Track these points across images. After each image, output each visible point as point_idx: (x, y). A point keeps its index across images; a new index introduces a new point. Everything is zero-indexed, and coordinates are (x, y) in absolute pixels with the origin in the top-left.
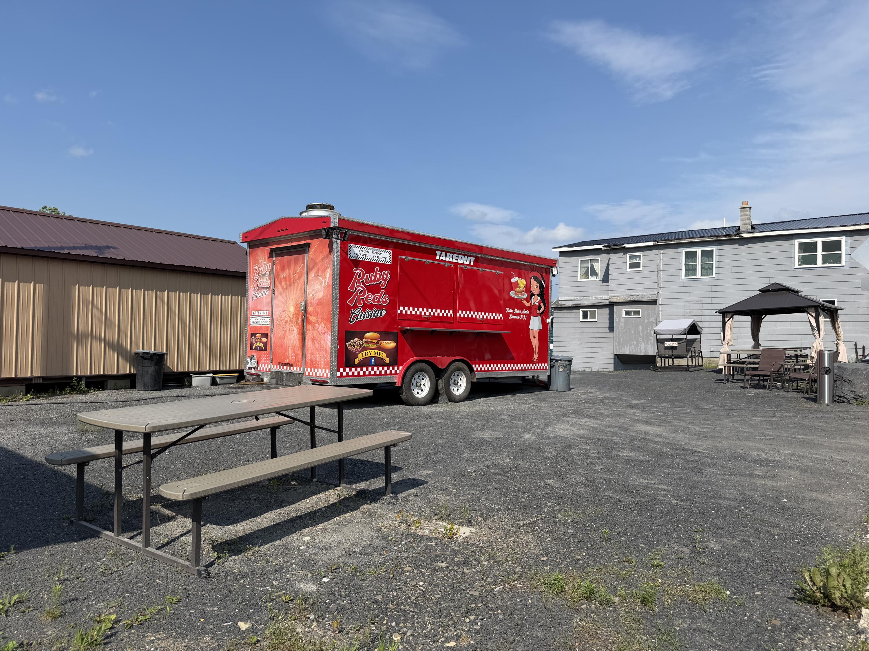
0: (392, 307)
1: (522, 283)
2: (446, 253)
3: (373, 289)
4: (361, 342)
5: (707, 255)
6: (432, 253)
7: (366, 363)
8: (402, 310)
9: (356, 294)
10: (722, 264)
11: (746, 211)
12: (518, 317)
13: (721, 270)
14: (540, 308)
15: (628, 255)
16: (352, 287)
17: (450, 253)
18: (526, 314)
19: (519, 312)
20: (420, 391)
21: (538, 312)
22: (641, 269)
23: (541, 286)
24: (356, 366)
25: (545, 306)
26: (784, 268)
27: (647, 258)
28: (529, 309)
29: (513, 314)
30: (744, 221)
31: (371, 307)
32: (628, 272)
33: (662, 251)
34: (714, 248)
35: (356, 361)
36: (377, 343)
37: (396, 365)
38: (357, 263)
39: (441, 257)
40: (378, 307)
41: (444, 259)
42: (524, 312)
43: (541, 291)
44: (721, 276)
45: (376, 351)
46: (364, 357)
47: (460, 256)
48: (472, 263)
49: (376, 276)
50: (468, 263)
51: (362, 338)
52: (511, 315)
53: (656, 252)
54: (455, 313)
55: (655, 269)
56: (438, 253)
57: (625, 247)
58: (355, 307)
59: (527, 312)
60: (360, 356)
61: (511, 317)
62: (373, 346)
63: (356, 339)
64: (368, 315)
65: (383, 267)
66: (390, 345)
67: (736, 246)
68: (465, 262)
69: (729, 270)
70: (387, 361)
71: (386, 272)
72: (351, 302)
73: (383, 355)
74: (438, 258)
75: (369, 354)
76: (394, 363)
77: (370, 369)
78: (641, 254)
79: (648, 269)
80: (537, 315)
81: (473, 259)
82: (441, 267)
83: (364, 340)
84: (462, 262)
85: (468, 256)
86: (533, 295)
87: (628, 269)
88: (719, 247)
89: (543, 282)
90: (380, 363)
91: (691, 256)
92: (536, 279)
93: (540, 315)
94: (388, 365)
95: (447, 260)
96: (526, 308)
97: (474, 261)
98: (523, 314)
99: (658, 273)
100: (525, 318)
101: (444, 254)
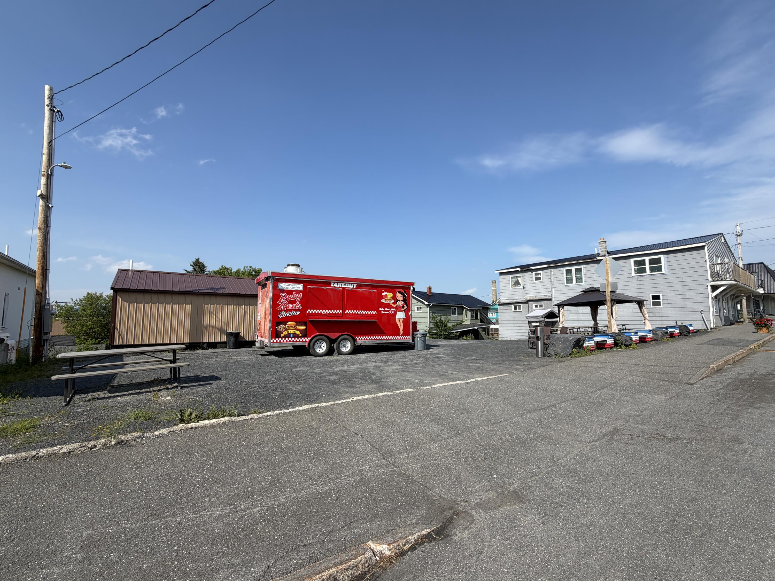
0: (303, 310)
1: (390, 295)
2: (337, 283)
4: (285, 327)
5: (579, 271)
6: (329, 284)
7: (288, 336)
8: (309, 311)
9: (282, 305)
10: (588, 276)
11: (602, 244)
12: (388, 312)
13: (587, 279)
15: (534, 273)
16: (280, 302)
17: (340, 283)
20: (321, 350)
21: (402, 309)
22: (542, 280)
23: (404, 296)
24: (282, 338)
25: (407, 306)
26: (625, 276)
27: (544, 274)
28: (396, 308)
29: (384, 311)
30: (602, 250)
31: (291, 310)
32: (535, 283)
34: (582, 267)
35: (282, 335)
36: (295, 327)
37: (306, 337)
38: (283, 291)
39: (334, 285)
40: (294, 310)
41: (336, 286)
43: (404, 298)
44: (587, 283)
45: (294, 331)
46: (287, 333)
47: (347, 284)
48: (355, 287)
49: (294, 296)
50: (352, 287)
51: (285, 325)
52: (382, 311)
53: (549, 270)
54: (343, 311)
55: (549, 280)
56: (332, 283)
57: (531, 269)
58: (281, 311)
60: (284, 333)
62: (291, 328)
63: (282, 325)
64: (288, 314)
65: (298, 292)
66: (303, 327)
67: (595, 265)
68: (350, 287)
69: (592, 279)
70: (301, 335)
71: (299, 295)
72: (279, 308)
73: (298, 333)
74: (332, 286)
75: (289, 332)
76: (304, 336)
77: (290, 339)
78: (541, 272)
79: (545, 280)
80: (401, 311)
81: (355, 285)
82: (334, 290)
83: (287, 326)
84: (348, 287)
85: (352, 284)
86: (398, 301)
87: (534, 281)
88: (585, 266)
89: (405, 294)
90: (296, 336)
91: (569, 272)
92: (400, 292)
93: (404, 311)
94: (301, 337)
95: (338, 286)
96: (393, 308)
97: (356, 286)
98: (391, 311)
99: (551, 283)
101: (336, 284)
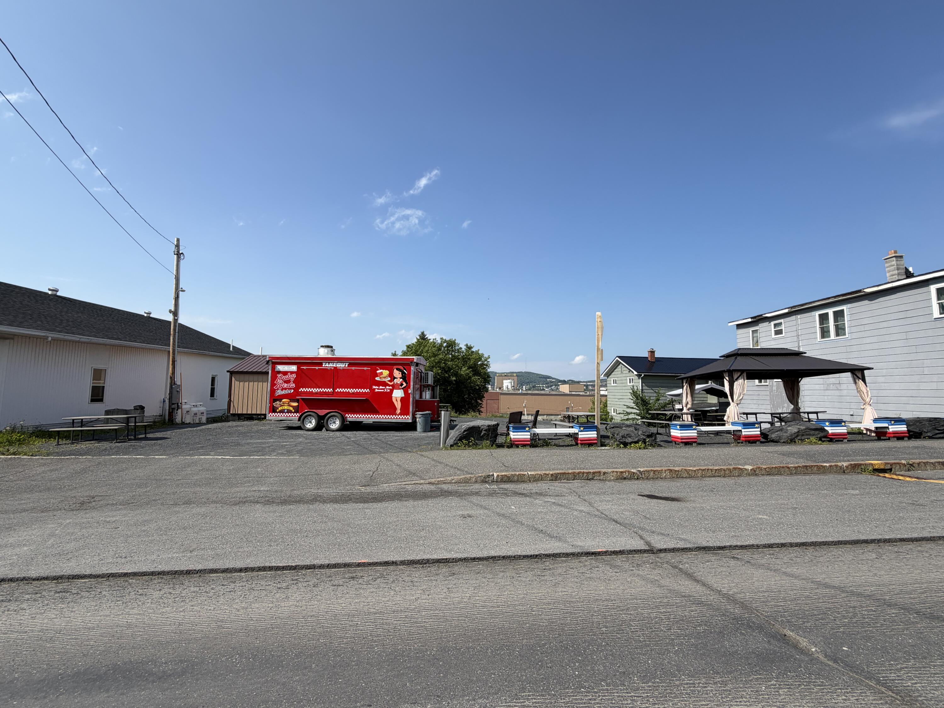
0: (296, 389)
1: (386, 373)
2: (329, 363)
3: (287, 382)
5: (839, 315)
6: (321, 364)
7: (282, 411)
8: (301, 390)
9: (279, 384)
10: (854, 323)
11: (892, 261)
12: (383, 391)
13: (854, 329)
14: (402, 385)
15: (772, 323)
16: (277, 382)
17: (332, 363)
18: (389, 389)
19: (384, 388)
20: (311, 425)
21: (400, 387)
22: (783, 335)
23: (403, 373)
24: (277, 413)
25: (406, 383)
26: (924, 319)
27: (788, 324)
28: (393, 386)
29: (378, 389)
31: (286, 389)
32: (774, 339)
33: (799, 316)
34: (844, 307)
35: (278, 411)
36: (288, 403)
37: (298, 413)
38: (279, 372)
39: (326, 365)
40: (289, 389)
41: (328, 366)
42: (388, 387)
43: (402, 376)
44: (854, 336)
45: (288, 407)
46: (282, 409)
47: (338, 364)
48: (347, 366)
49: (289, 376)
50: (344, 366)
51: (280, 402)
53: (793, 318)
54: (334, 390)
55: (794, 334)
56: (324, 364)
58: (278, 389)
59: (391, 388)
60: (280, 409)
61: (376, 390)
62: (286, 405)
63: (278, 402)
64: (283, 392)
65: (292, 373)
66: (295, 404)
68: (342, 366)
69: (862, 328)
70: (293, 411)
71: (293, 375)
72: (276, 387)
73: (291, 409)
74: (324, 365)
75: (284, 408)
76: (296, 412)
77: (284, 414)
78: (782, 321)
79: (789, 335)
80: (400, 389)
81: (347, 364)
82: (326, 370)
83: (282, 402)
84: (340, 366)
85: (343, 363)
86: (395, 378)
87: (773, 336)
88: (849, 306)
89: (405, 371)
90: (289, 411)
91: (824, 318)
92: (397, 369)
93: (403, 389)
94: (294, 413)
95: (330, 366)
96: (389, 386)
97: (348, 365)
98: (387, 389)
99: (798, 338)
100: (388, 391)
101: (328, 363)
